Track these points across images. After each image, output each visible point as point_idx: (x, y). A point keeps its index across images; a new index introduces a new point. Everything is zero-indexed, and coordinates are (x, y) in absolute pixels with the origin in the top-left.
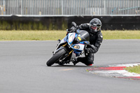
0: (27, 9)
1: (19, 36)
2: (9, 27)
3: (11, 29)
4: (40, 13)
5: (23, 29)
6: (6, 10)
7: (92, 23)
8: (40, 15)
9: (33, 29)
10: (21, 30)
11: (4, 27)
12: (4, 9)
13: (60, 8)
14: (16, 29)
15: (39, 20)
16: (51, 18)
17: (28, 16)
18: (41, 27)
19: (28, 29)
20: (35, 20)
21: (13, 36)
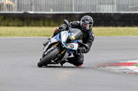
0: (38, 6)
1: (31, 32)
2: (21, 23)
3: (23, 26)
4: (51, 10)
5: (35, 26)
6: (18, 7)
7: (83, 21)
8: (52, 12)
9: (44, 25)
10: (32, 26)
11: (16, 24)
12: (16, 6)
13: (71, 5)
14: (28, 26)
15: (50, 17)
16: (63, 14)
17: (39, 12)
18: (52, 23)
19: (40, 26)
20: (47, 16)
21: (25, 32)
